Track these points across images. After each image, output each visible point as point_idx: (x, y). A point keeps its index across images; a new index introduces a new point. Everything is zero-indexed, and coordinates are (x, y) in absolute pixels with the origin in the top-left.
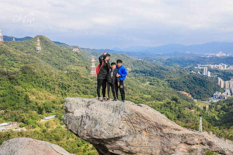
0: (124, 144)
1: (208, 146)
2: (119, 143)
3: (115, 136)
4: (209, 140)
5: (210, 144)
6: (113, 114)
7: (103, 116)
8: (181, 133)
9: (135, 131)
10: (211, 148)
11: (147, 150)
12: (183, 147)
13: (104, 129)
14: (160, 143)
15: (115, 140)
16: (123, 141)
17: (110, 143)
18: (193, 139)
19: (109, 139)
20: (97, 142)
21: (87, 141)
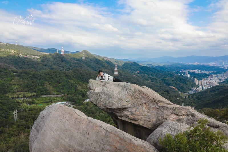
0: (129, 113)
1: (192, 117)
2: (126, 113)
3: (123, 107)
4: (193, 113)
5: (193, 115)
6: (122, 91)
7: (115, 92)
8: (172, 106)
9: (138, 104)
11: (146, 118)
12: (174, 117)
13: (115, 102)
14: (156, 114)
15: (123, 110)
16: (128, 111)
17: (119, 112)
18: (180, 112)
19: (119, 109)
20: (110, 111)
21: (103, 110)
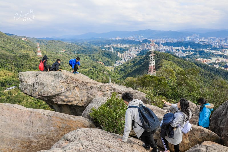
0: (64, 97)
1: (113, 91)
2: (61, 97)
3: (58, 93)
4: (114, 87)
5: (114, 89)
6: (55, 80)
7: (48, 81)
8: (98, 85)
9: (70, 88)
10: (115, 91)
11: (79, 99)
12: (100, 93)
13: (50, 90)
14: (86, 93)
15: (58, 95)
16: (63, 95)
17: (55, 98)
18: (105, 88)
19: (54, 95)
20: (46, 99)
21: (39, 99)
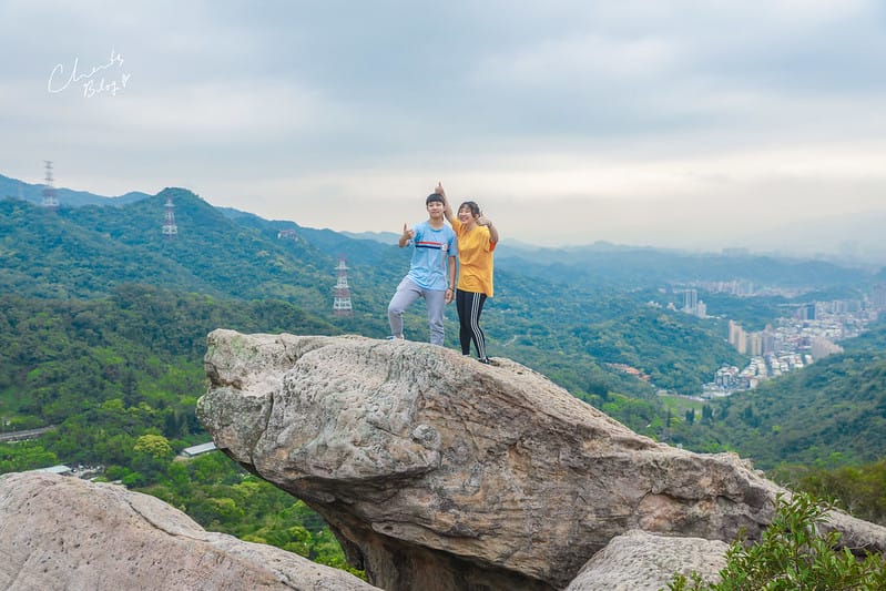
0: (433, 502)
1: (747, 507)
2: (414, 500)
3: (398, 470)
4: (752, 484)
5: (753, 498)
6: (389, 386)
7: (352, 393)
8: (648, 456)
9: (476, 448)
10: (756, 512)
11: (519, 524)
12: (658, 509)
13: (354, 443)
14: (569, 498)
15: (396, 484)
16: (427, 488)
17: (377, 497)
18: (692, 481)
19: (373, 480)
20: (326, 495)
21: (291, 489)
